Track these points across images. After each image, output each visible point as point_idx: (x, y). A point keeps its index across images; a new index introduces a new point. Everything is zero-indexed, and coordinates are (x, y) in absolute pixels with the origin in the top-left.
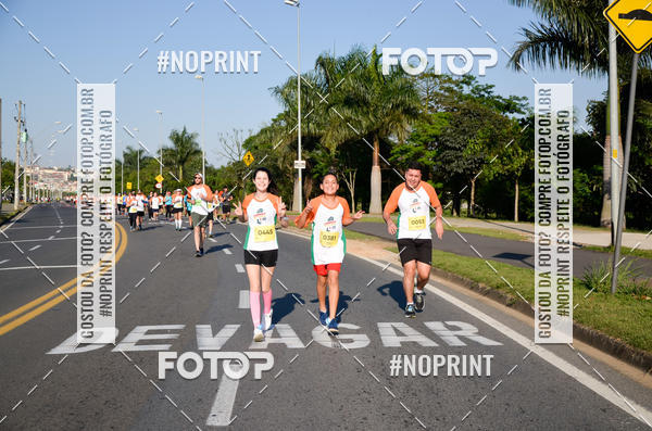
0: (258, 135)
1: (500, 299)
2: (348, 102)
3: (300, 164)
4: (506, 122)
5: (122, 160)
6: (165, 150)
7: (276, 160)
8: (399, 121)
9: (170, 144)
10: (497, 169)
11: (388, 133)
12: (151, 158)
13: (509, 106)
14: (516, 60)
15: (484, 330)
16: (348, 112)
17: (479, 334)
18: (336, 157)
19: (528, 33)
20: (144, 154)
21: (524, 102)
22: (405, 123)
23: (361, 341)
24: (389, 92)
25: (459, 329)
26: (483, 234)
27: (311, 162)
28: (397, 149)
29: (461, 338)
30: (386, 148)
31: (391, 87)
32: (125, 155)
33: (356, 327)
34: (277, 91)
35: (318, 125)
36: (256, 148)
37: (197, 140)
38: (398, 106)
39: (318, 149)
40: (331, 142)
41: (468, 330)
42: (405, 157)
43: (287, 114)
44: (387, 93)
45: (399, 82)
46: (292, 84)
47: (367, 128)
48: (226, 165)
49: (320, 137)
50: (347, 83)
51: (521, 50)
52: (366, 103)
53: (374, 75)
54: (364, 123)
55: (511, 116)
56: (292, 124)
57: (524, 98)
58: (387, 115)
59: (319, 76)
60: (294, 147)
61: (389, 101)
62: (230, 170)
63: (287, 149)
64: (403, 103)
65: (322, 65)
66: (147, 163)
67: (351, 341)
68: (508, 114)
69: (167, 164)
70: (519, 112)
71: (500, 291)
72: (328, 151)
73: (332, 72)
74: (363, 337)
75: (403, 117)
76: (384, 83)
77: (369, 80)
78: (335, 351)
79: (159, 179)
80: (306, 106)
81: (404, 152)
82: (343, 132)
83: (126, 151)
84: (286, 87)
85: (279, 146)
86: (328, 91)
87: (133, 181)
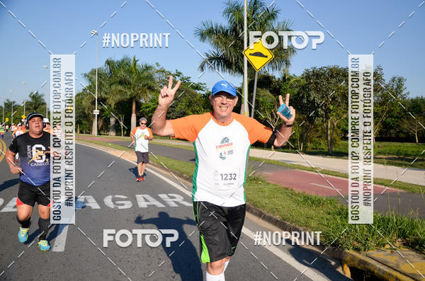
2: (121, 83)
3: (96, 112)
4: (195, 95)
5: (3, 106)
6: (27, 102)
7: (85, 109)
8: (145, 92)
9: (30, 99)
11: (140, 98)
12: (19, 106)
13: (197, 87)
14: (202, 68)
15: (186, 198)
16: (120, 87)
17: (184, 200)
18: (114, 109)
19: (207, 55)
20: (15, 104)
21: (204, 86)
22: (148, 94)
23: (128, 205)
25: (174, 198)
27: (102, 111)
28: (144, 106)
29: (176, 202)
30: (139, 106)
31: (142, 76)
32: (5, 104)
33: (125, 197)
34: (86, 75)
35: (106, 93)
37: (43, 98)
38: (145, 85)
39: (105, 105)
40: (112, 101)
41: (179, 198)
42: (148, 110)
43: (90, 87)
44: (140, 79)
45: (146, 74)
46: (93, 72)
47: (130, 95)
49: (107, 99)
50: (122, 73)
51: (204, 62)
52: (130, 83)
53: (133, 70)
54: (129, 93)
55: (198, 92)
56: (93, 92)
57: (205, 84)
58: (140, 89)
59: (106, 69)
60: (93, 103)
61: (140, 83)
63: (90, 104)
64: (147, 84)
65: (108, 64)
66: (16, 108)
67: (123, 205)
69: (27, 109)
70: (202, 90)
72: (110, 106)
73: (113, 68)
74: (129, 202)
75: (147, 91)
76: (139, 74)
77: (131, 72)
78: (115, 210)
79: (24, 117)
80: (100, 84)
81: (147, 108)
82: (118, 97)
83: (7, 102)
84: (90, 73)
85: (86, 103)
86: (111, 77)
87: (10, 117)
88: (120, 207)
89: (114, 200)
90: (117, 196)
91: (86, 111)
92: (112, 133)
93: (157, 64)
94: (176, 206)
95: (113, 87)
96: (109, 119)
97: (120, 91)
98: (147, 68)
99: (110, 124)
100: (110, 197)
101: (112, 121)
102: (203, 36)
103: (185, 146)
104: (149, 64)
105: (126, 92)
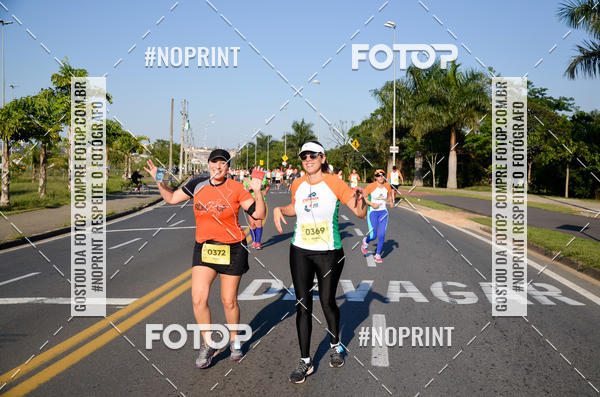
0: (360, 127)
1: (572, 265)
2: (433, 102)
3: (394, 149)
4: (556, 118)
5: (256, 143)
6: (289, 136)
7: (374, 145)
8: (472, 116)
9: (292, 132)
10: (551, 156)
11: (462, 126)
12: (277, 142)
13: (559, 105)
14: (572, 71)
15: (566, 291)
16: (431, 110)
17: (563, 294)
18: (421, 143)
19: (581, 49)
20: (272, 139)
21: (571, 102)
22: (476, 118)
23: (470, 298)
24: (464, 94)
25: (546, 290)
26: (543, 207)
27: (402, 147)
28: (470, 138)
29: (549, 297)
30: (461, 138)
31: (465, 90)
32: (258, 139)
33: (464, 286)
34: (376, 92)
35: (408, 119)
36: (358, 135)
37: (312, 129)
38: (471, 105)
39: (407, 137)
40: (418, 131)
41: (554, 292)
42: (475, 145)
43: (384, 110)
44: (462, 95)
45: (471, 86)
46: (389, 87)
47: (447, 122)
48: (334, 148)
49: (410, 128)
50: (433, 87)
51: (576, 63)
52: (446, 103)
53: (452, 81)
54: (445, 119)
55: (560, 113)
56: (388, 119)
57: (571, 99)
58: (463, 112)
59: (408, 81)
60: (389, 135)
61: (464, 101)
62: (337, 152)
63: (382, 137)
64: (475, 102)
65: (412, 72)
66: (274, 145)
67: (463, 297)
68: (557, 111)
69: (289, 146)
70: (567, 109)
71: (572, 259)
72: (415, 139)
73: (419, 79)
74: (472, 294)
75: (475, 113)
76: (460, 87)
77: (448, 85)
78: (453, 306)
79: (285, 158)
80: (399, 104)
81: (475, 141)
82: (428, 125)
83: (259, 136)
84: (382, 90)
85: (377, 135)
86: (416, 93)
87: (264, 159)
88: (460, 302)
89: (447, 290)
90: (450, 283)
91: (377, 148)
92: (418, 183)
93: (490, 69)
94: (553, 303)
95: (421, 109)
96: (413, 160)
97: (432, 115)
98: (474, 77)
99: (414, 168)
100: (439, 284)
101: (418, 162)
102: (573, 17)
103: (543, 205)
104: (478, 70)
105: (441, 117)
